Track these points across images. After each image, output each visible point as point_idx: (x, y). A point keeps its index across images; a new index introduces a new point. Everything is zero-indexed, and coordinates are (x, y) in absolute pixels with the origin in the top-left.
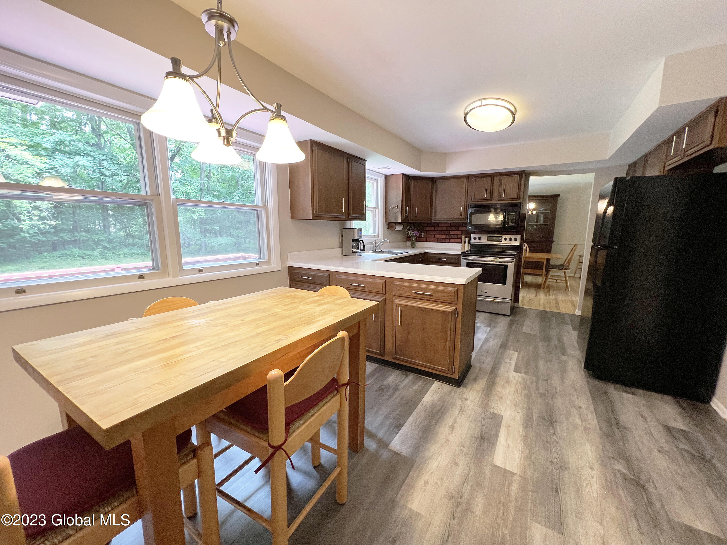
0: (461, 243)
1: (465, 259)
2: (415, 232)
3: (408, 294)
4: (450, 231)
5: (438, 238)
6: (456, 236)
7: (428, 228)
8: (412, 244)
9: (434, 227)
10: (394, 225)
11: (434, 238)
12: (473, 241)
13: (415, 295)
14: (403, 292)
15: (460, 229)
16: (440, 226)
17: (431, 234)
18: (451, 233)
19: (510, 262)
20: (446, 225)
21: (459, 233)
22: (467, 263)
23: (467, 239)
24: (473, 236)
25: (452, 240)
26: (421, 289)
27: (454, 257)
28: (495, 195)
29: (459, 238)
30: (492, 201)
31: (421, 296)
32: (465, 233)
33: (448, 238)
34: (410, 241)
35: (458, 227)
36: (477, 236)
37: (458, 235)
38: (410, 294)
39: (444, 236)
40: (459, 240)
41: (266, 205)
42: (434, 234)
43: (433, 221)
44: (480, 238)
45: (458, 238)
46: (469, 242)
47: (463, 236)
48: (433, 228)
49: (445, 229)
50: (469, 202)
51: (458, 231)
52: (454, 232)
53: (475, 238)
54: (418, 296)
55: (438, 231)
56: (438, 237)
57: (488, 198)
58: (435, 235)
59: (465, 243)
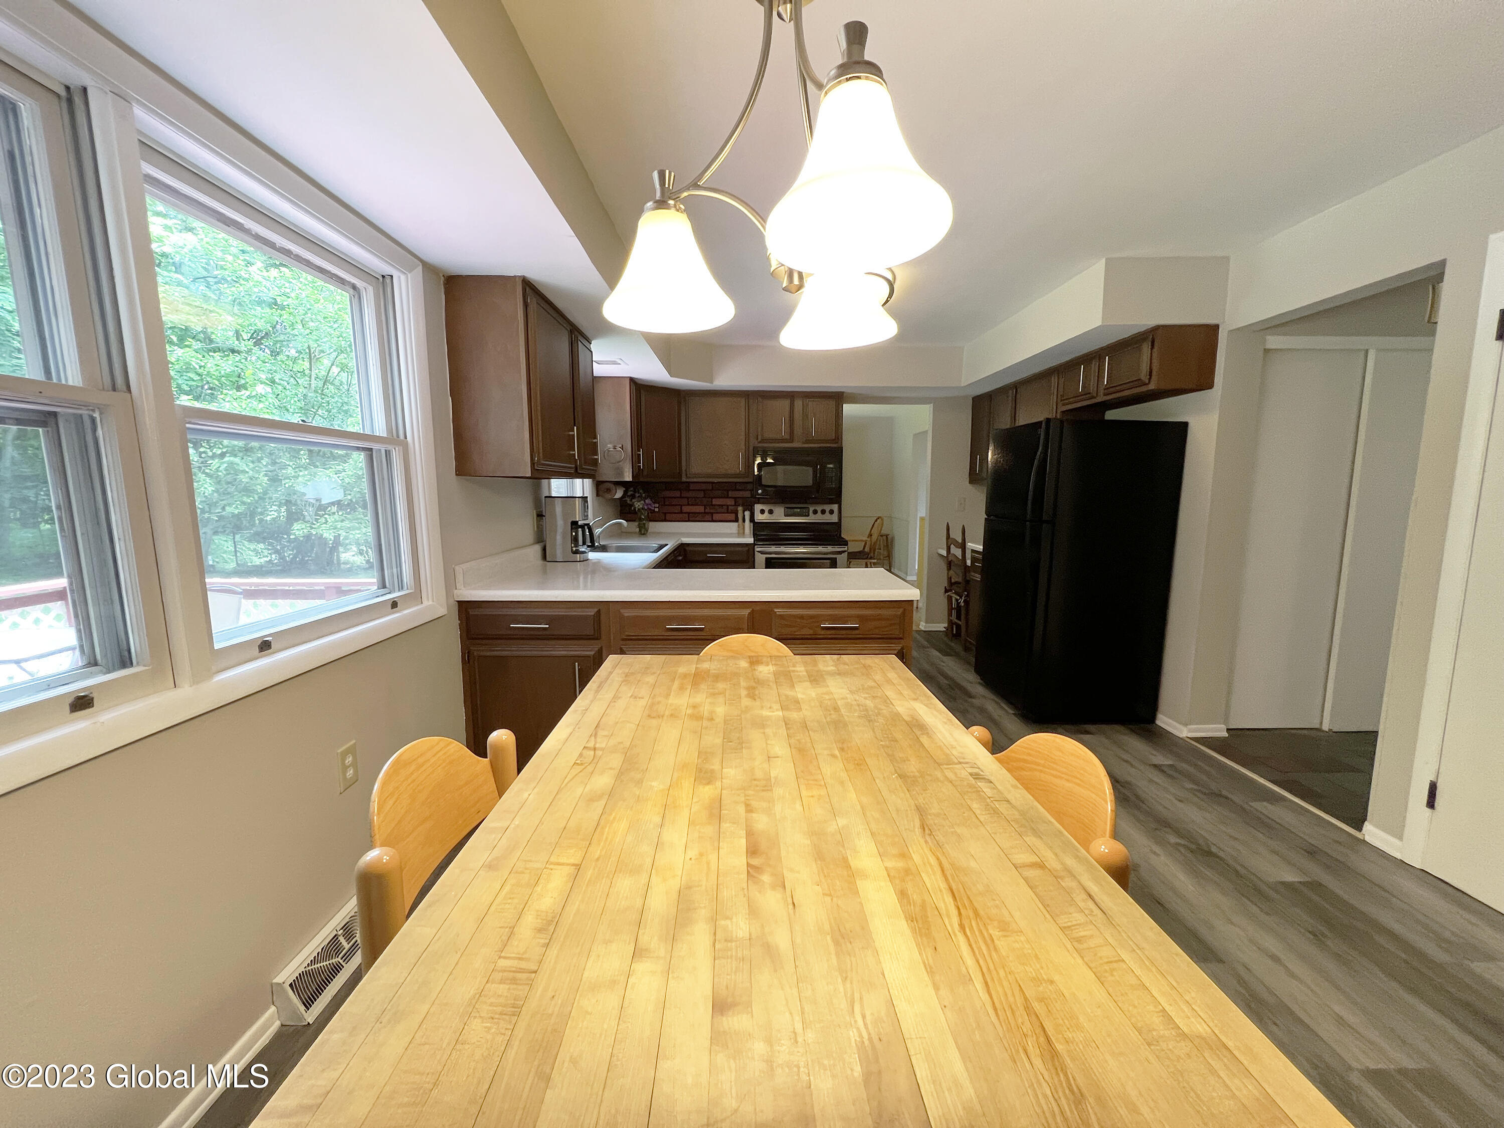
0: (736, 520)
1: (762, 552)
2: (647, 501)
3: (807, 632)
4: (712, 498)
5: (689, 513)
6: (725, 507)
7: (667, 494)
8: (639, 527)
9: (680, 490)
10: (612, 486)
11: (681, 512)
12: (759, 517)
13: (823, 632)
14: (794, 629)
15: (731, 494)
16: (691, 488)
17: (674, 505)
18: (714, 503)
19: (840, 553)
20: (704, 487)
21: (730, 502)
22: (767, 559)
23: (747, 514)
24: (758, 507)
25: (716, 517)
26: (834, 619)
27: (740, 549)
28: (798, 431)
29: (730, 511)
30: (792, 442)
31: (833, 632)
32: (740, 501)
33: (708, 513)
34: (634, 521)
35: (728, 491)
36: (766, 508)
37: (728, 506)
38: (811, 632)
39: (701, 509)
40: (733, 516)
41: (398, 436)
42: (681, 506)
43: (684, 479)
44: (771, 512)
45: (728, 513)
46: (752, 519)
47: (740, 509)
48: (677, 494)
49: (701, 494)
50: (753, 442)
51: (728, 497)
52: (721, 500)
53: (762, 512)
54: (829, 632)
55: (688, 498)
56: (688, 511)
57: (787, 437)
58: (683, 507)
59: (744, 521)
